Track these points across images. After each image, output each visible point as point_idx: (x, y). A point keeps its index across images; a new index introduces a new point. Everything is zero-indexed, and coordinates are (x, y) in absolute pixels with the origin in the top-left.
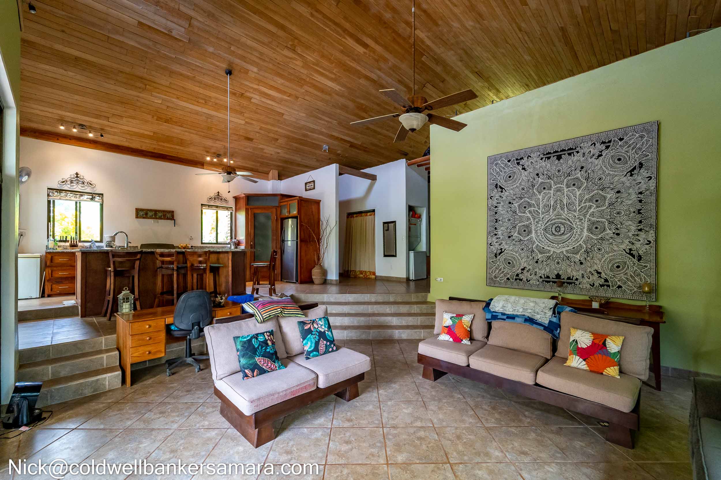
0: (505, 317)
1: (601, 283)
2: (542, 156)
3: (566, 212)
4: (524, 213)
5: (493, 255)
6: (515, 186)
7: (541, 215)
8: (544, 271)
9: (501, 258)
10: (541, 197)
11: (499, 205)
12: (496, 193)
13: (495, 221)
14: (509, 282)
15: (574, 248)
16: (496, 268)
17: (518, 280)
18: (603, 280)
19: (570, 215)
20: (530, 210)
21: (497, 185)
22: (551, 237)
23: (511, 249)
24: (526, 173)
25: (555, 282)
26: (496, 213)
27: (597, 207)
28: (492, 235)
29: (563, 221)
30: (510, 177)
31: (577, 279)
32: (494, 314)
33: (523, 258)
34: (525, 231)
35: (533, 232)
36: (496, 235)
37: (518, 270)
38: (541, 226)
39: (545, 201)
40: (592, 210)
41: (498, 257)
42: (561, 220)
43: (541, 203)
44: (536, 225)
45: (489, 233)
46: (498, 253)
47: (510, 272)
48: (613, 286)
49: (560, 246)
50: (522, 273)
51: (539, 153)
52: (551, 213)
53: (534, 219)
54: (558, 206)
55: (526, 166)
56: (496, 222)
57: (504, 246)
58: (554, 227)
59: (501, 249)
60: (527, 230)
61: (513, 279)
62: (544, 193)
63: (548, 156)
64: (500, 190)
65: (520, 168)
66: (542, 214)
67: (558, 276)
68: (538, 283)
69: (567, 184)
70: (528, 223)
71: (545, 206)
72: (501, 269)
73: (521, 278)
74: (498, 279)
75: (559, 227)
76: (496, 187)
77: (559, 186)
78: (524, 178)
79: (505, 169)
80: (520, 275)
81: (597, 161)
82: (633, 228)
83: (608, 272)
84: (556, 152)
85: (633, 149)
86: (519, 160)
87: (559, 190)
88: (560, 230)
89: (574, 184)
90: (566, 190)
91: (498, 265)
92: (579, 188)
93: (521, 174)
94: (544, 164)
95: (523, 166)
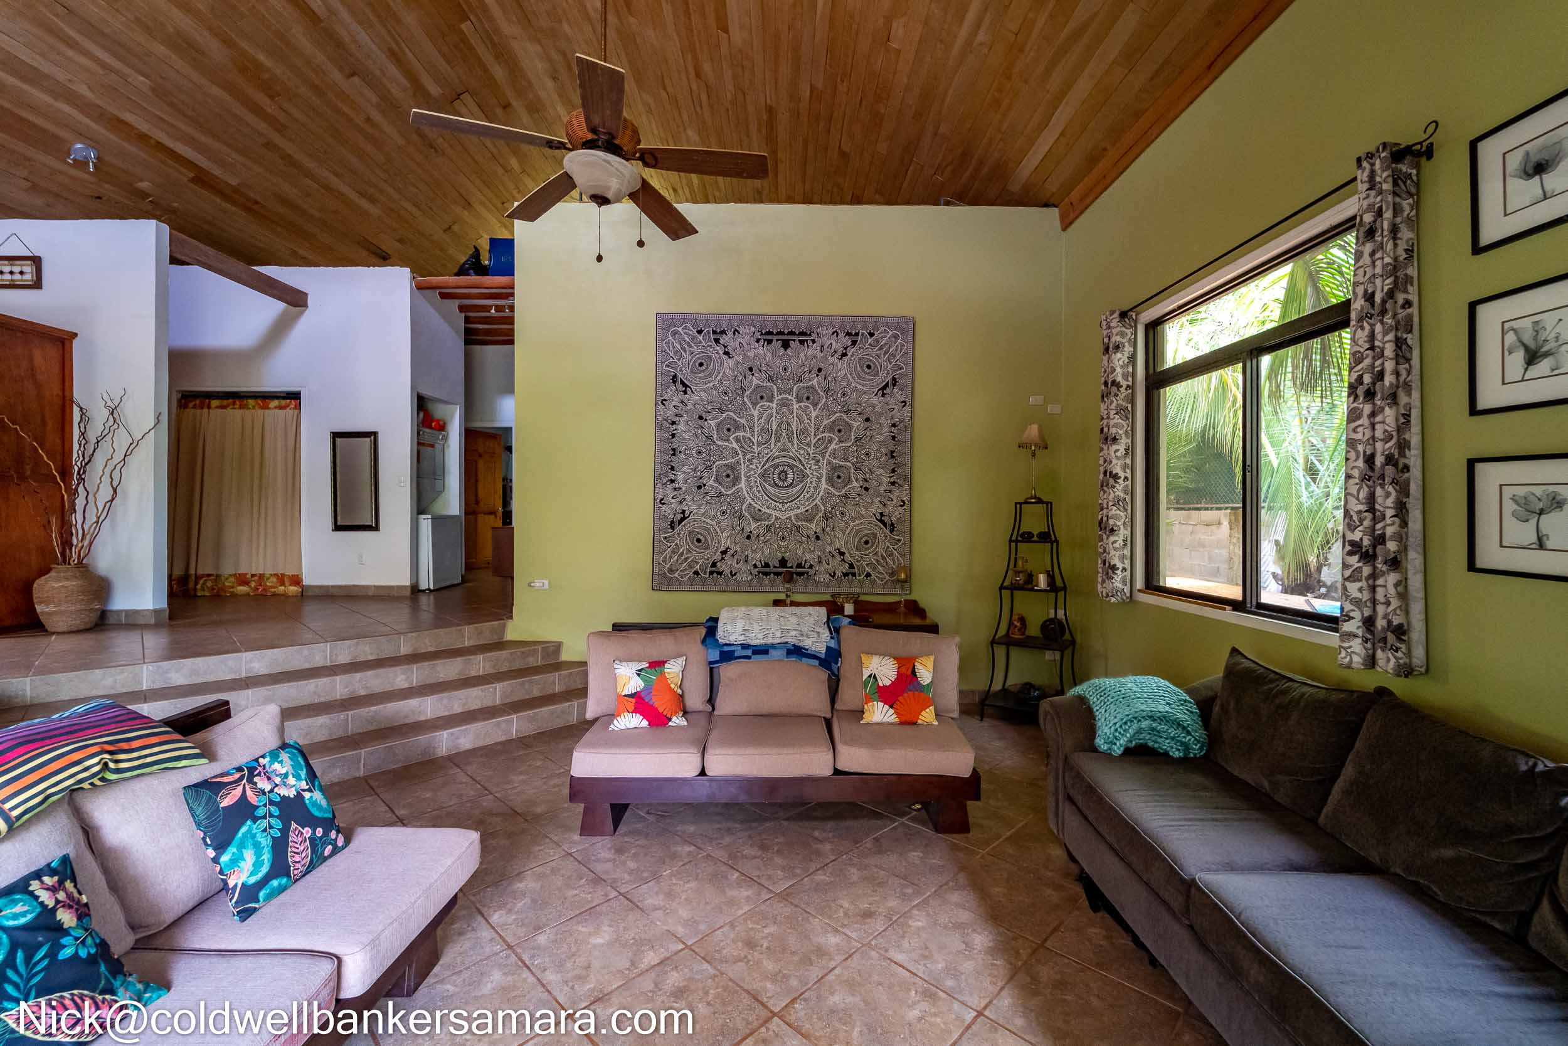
0: (749, 652)
1: (844, 571)
2: (758, 335)
3: (796, 446)
4: (728, 440)
5: (667, 525)
6: (711, 385)
7: (755, 447)
8: (760, 555)
9: (683, 530)
10: (755, 413)
11: (678, 419)
12: (673, 394)
13: (672, 452)
14: (697, 579)
15: (807, 511)
16: (673, 552)
17: (715, 575)
18: (847, 566)
19: (802, 452)
20: (736, 437)
21: (675, 376)
22: (772, 490)
23: (702, 511)
24: (731, 362)
25: (777, 574)
26: (673, 436)
27: (840, 441)
28: (665, 480)
29: (792, 462)
30: (701, 365)
31: (811, 566)
32: (726, 649)
33: (725, 529)
34: (728, 476)
35: (743, 479)
36: (672, 481)
37: (715, 553)
38: (756, 468)
39: (762, 420)
40: (833, 446)
41: (677, 529)
42: (788, 460)
43: (756, 425)
44: (748, 466)
45: (658, 477)
46: (676, 520)
47: (701, 558)
48: (860, 576)
49: (786, 506)
50: (723, 559)
51: (753, 329)
52: (772, 445)
53: (745, 455)
54: (784, 434)
55: (730, 349)
56: (673, 455)
57: (690, 506)
58: (777, 472)
59: (683, 512)
60: (731, 475)
61: (705, 573)
62: (762, 407)
63: (767, 336)
64: (681, 388)
65: (720, 350)
66: (759, 446)
67: (783, 562)
68: (750, 577)
69: (797, 395)
70: (733, 460)
71: (765, 431)
72: (682, 554)
73: (721, 570)
74: (676, 575)
75: (785, 473)
76: (674, 382)
77: (784, 396)
78: (727, 372)
79: (691, 347)
80: (719, 564)
81: (840, 363)
82: (885, 480)
83: (854, 551)
84: (780, 333)
85: (885, 353)
86: (718, 334)
87: (785, 404)
88: (786, 478)
89: (808, 396)
90: (795, 406)
91: (676, 544)
92: (815, 405)
93: (722, 363)
94: (761, 351)
95: (726, 347)
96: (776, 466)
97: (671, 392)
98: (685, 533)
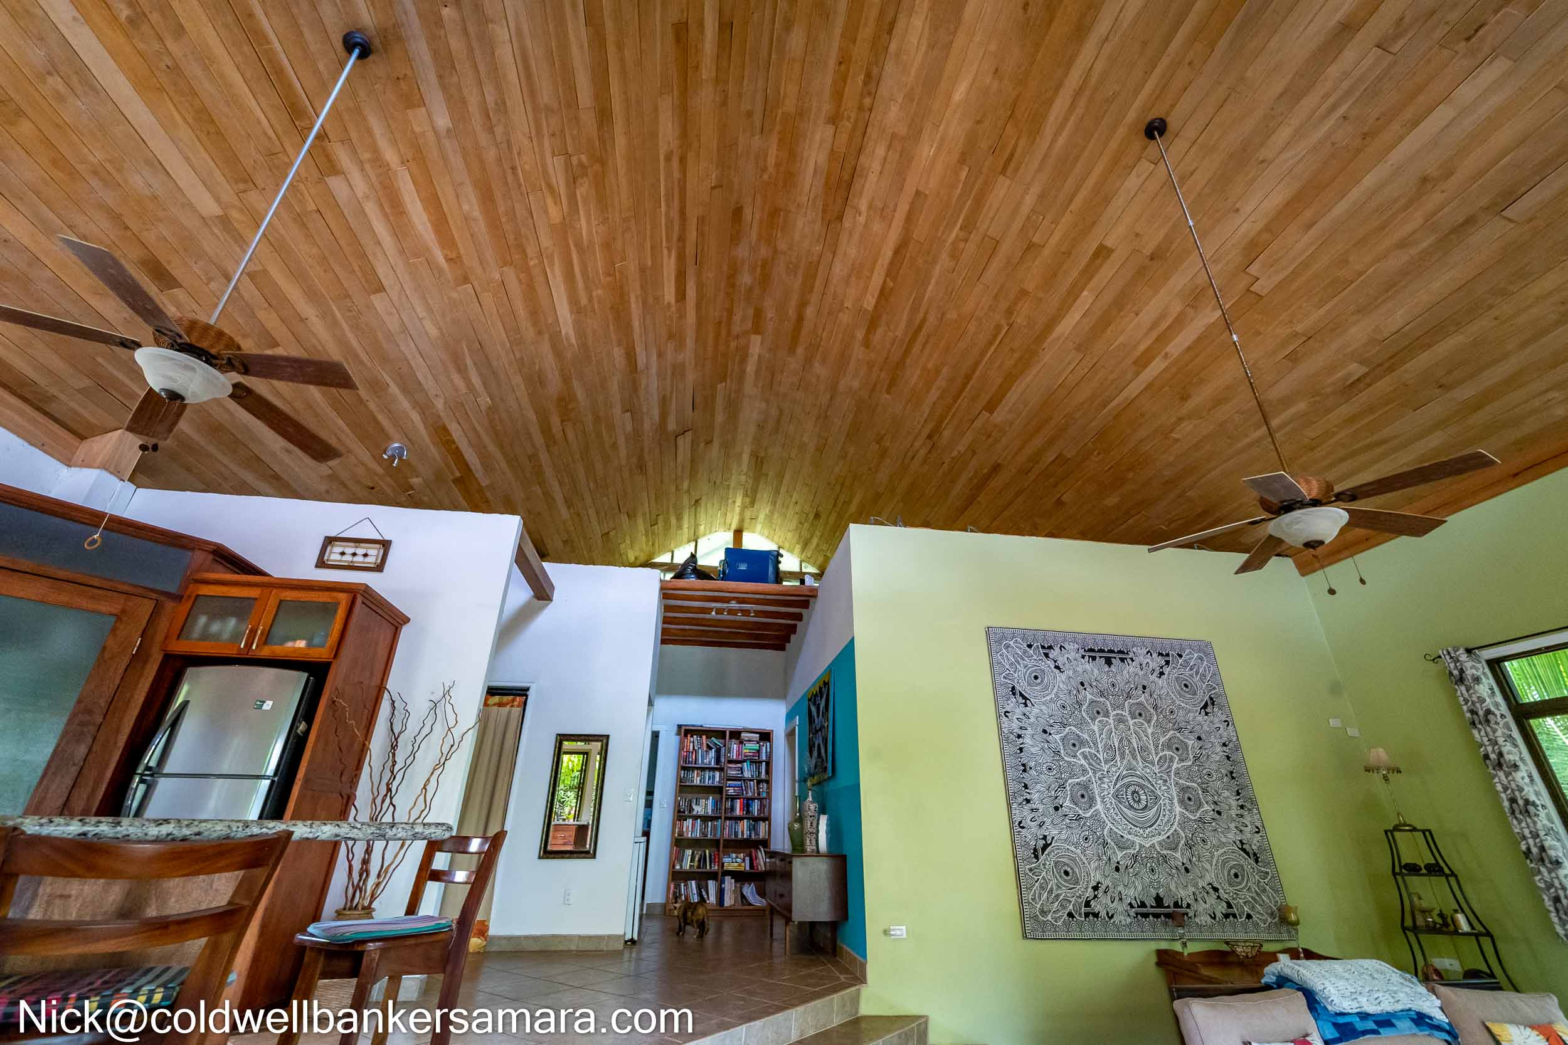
1: (1224, 912)
2: (1082, 652)
3: (1140, 764)
4: (1075, 756)
5: (1029, 853)
6: (1048, 698)
7: (1103, 765)
8: (1133, 891)
9: (1048, 860)
10: (1096, 728)
11: (1024, 732)
12: (1015, 707)
13: (1022, 768)
14: (1073, 923)
15: (1168, 837)
16: (1042, 888)
17: (1091, 917)
18: (1225, 905)
19: (1148, 771)
20: (1083, 753)
21: (1013, 688)
22: (1129, 813)
23: (1063, 837)
24: (1063, 677)
25: (1156, 916)
26: (1021, 750)
27: (1182, 760)
28: (1019, 801)
29: (1140, 781)
30: (1036, 678)
31: (1189, 906)
32: (1340, 1020)
33: (1091, 859)
34: (1083, 796)
35: (1098, 799)
37: (1086, 890)
38: (1109, 788)
39: (1103, 736)
40: (1175, 765)
41: (1042, 858)
42: (1135, 779)
43: (1099, 740)
44: (1100, 786)
45: (1011, 797)
46: (1039, 848)
47: (1073, 896)
48: (1240, 916)
49: (1147, 832)
50: (1095, 897)
51: (1077, 646)
52: (1119, 764)
53: (1095, 773)
54: (1127, 752)
55: (1059, 664)
56: (1024, 771)
57: (1050, 830)
58: (1129, 792)
59: (1045, 838)
60: (1085, 795)
61: (1080, 915)
62: (1100, 721)
63: (1091, 653)
64: (1021, 700)
65: (1051, 664)
66: (1105, 763)
67: (1159, 901)
68: (1129, 920)
69: (1130, 711)
70: (1085, 778)
71: (1107, 747)
72: (1051, 890)
73: (1096, 911)
74: (1049, 918)
75: (1137, 793)
76: (1014, 694)
77: (1119, 712)
78: (1061, 685)
79: (1024, 660)
80: (1092, 904)
81: (1160, 681)
82: (1234, 803)
83: (1226, 886)
84: (1101, 651)
85: (1197, 673)
86: (1046, 649)
87: (1120, 720)
88: (1140, 800)
89: (1139, 713)
90: (1131, 722)
91: (1043, 877)
92: (1149, 722)
93: (1055, 677)
94: (1088, 667)
95: (1055, 662)
96: (1128, 786)
97: (1012, 704)
98: (1050, 864)
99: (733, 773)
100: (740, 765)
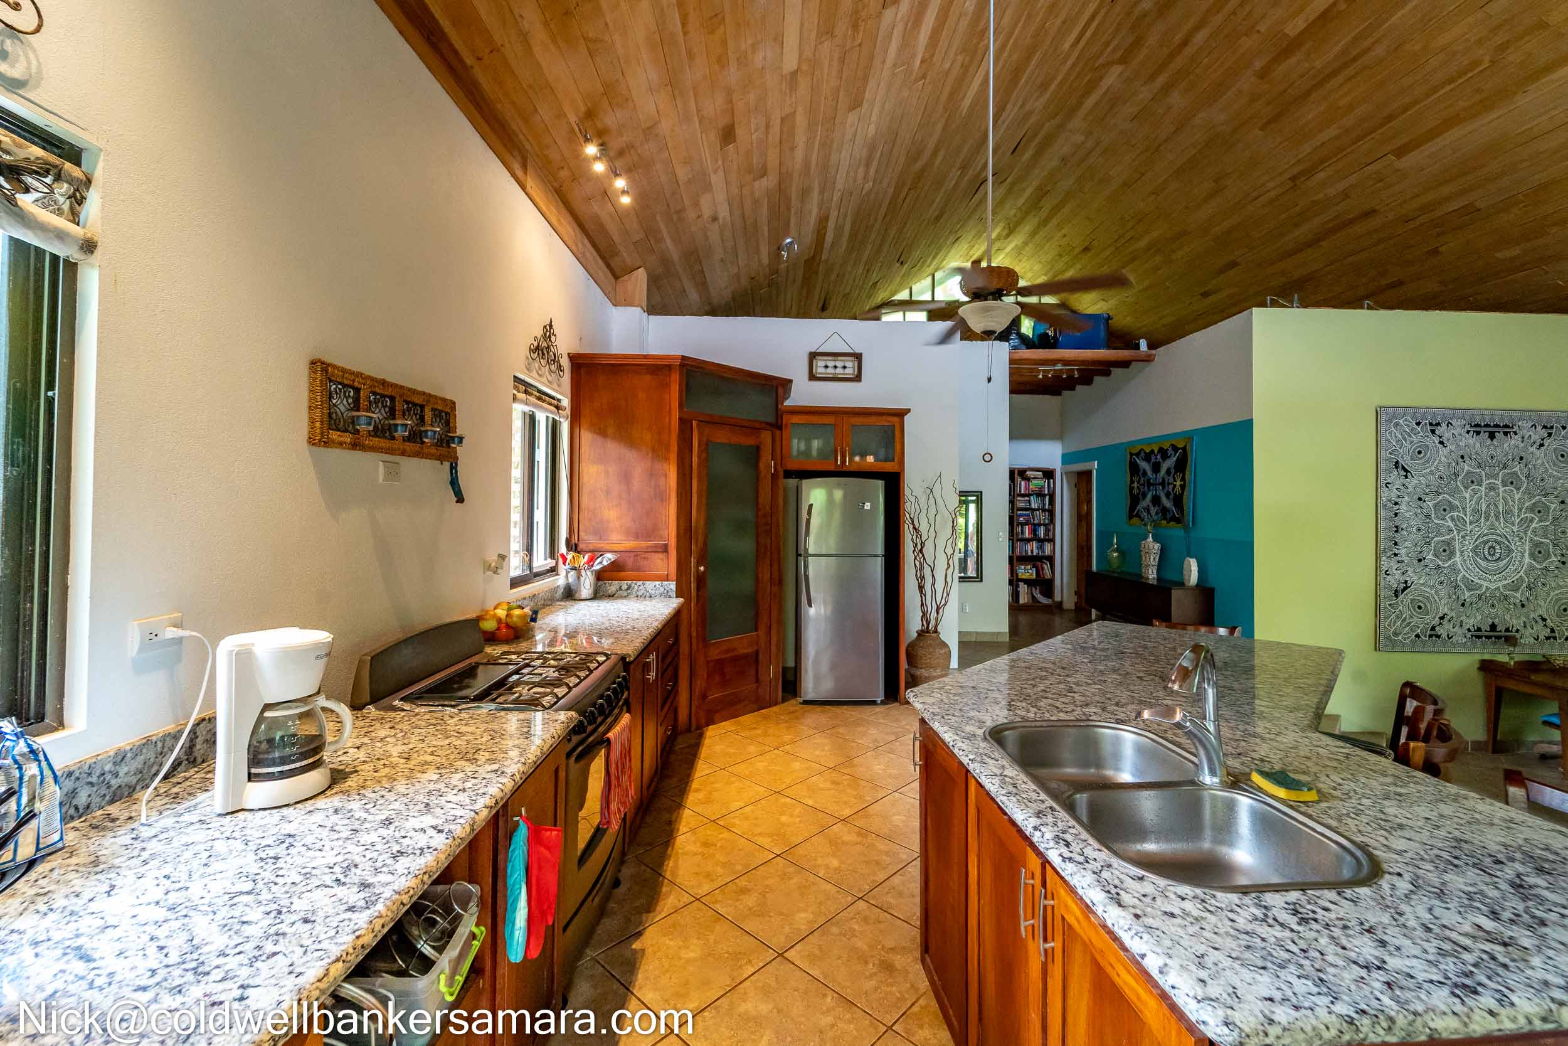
1: (1546, 635)
2: (1468, 427)
3: (1502, 524)
4: (1444, 519)
5: (1392, 593)
6: (1428, 470)
7: (1468, 525)
8: (1473, 620)
9: (1406, 598)
10: (1467, 496)
11: (1400, 500)
13: (1393, 529)
14: (1419, 642)
15: (1513, 582)
16: (1397, 617)
17: (1434, 638)
18: (1548, 630)
19: (1508, 530)
20: (1452, 516)
21: (1397, 463)
22: (1483, 563)
23: (1422, 581)
24: (1446, 451)
25: (1488, 637)
26: (1396, 515)
27: (1541, 521)
28: (1389, 554)
29: (1499, 538)
30: (1420, 452)
31: (1517, 631)
33: (1442, 598)
34: (1445, 551)
35: (1458, 553)
36: (1396, 555)
37: (1434, 618)
38: (1469, 544)
39: (1473, 502)
40: (1534, 525)
41: (1401, 597)
42: (1494, 537)
43: (1468, 506)
44: (1462, 542)
45: (1380, 551)
46: (1400, 589)
47: (1422, 623)
48: (1560, 639)
49: (1495, 577)
50: (1441, 624)
51: (1464, 422)
52: (1482, 523)
53: (1458, 533)
54: (1492, 514)
55: (1444, 439)
56: (1397, 531)
57: (1411, 577)
58: (1487, 546)
59: (1406, 582)
60: (1447, 550)
61: (1425, 636)
62: (1472, 490)
63: (1476, 428)
64: (1403, 473)
65: (1436, 440)
66: (1470, 524)
67: (1493, 627)
68: (1465, 640)
69: (1502, 481)
70: (1449, 537)
71: (1474, 511)
72: (1405, 619)
73: (1439, 633)
74: (1400, 638)
75: (1494, 547)
76: (1397, 468)
77: (1491, 481)
78: (1442, 459)
79: (1410, 436)
80: (1437, 629)
81: (1538, 452)
83: (1554, 618)
84: (1486, 426)
86: (1434, 426)
87: (1492, 488)
88: (1495, 553)
89: (1511, 481)
90: (1502, 490)
91: (1400, 611)
92: (1518, 489)
93: (1438, 452)
94: (1471, 441)
95: (1440, 437)
96: (1485, 542)
97: (1395, 478)
98: (1407, 601)
99: (1022, 505)
100: (1027, 498)
